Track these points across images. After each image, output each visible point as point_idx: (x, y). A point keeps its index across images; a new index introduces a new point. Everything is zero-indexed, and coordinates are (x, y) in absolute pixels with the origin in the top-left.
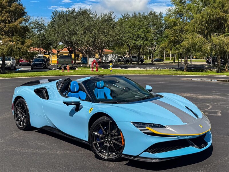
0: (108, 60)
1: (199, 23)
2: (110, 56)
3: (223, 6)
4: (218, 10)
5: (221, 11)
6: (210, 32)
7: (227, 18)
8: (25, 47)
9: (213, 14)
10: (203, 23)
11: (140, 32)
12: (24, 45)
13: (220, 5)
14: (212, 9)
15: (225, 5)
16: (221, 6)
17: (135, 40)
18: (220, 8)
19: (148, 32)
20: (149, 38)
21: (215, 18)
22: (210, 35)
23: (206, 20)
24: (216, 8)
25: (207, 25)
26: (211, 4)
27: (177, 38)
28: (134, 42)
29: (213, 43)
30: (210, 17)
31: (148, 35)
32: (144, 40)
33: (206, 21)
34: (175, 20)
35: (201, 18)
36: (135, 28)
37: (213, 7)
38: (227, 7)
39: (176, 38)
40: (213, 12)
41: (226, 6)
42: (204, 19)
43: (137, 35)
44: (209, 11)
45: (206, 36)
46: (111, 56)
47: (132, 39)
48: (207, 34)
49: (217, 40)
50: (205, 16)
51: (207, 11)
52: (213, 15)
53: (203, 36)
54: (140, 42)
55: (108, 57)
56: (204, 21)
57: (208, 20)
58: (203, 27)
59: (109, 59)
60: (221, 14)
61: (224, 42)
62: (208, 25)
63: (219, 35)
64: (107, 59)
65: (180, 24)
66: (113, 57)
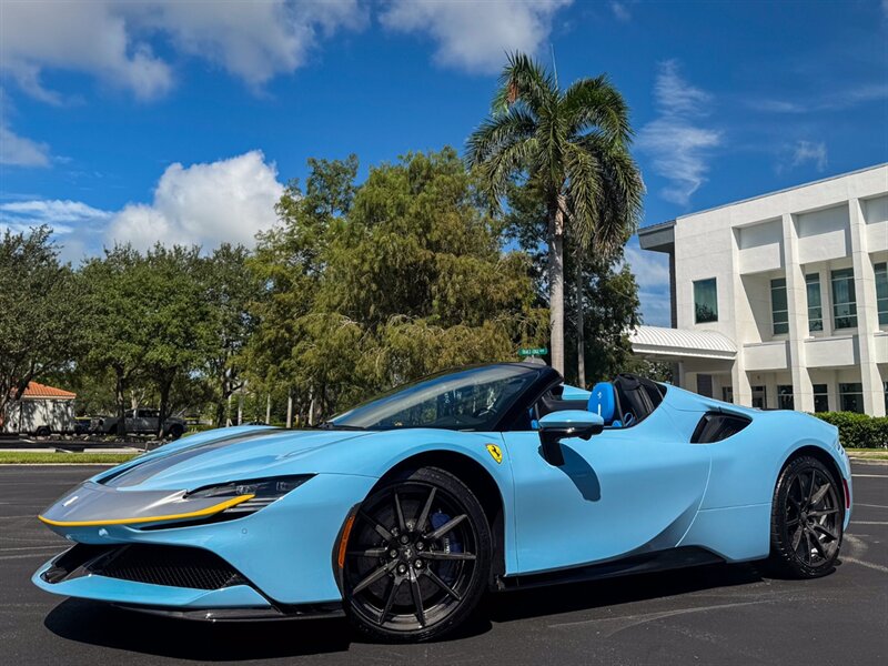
0: (30, 424)
1: (349, 278)
2: (41, 408)
10: (363, 279)
11: (163, 315)
14: (393, 234)
17: (140, 343)
19: (204, 316)
20: (202, 337)
22: (385, 322)
23: (372, 268)
25: (374, 286)
27: (287, 335)
28: (137, 349)
29: (392, 349)
31: (201, 329)
32: (176, 344)
33: (374, 273)
34: (284, 271)
36: (148, 301)
39: (283, 335)
42: (366, 266)
43: (153, 325)
45: (372, 324)
46: (46, 406)
47: (130, 338)
48: (377, 317)
50: (370, 256)
51: (377, 239)
52: (394, 255)
53: (362, 324)
54: (160, 353)
55: (34, 409)
56: (365, 273)
57: (380, 268)
58: (363, 294)
59: (38, 421)
62: (378, 288)
63: (412, 322)
64: (28, 418)
65: (301, 287)
66: (54, 411)
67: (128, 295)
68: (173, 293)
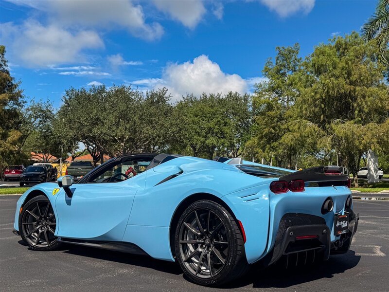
1: (309, 103)
3: (349, 74)
4: (341, 80)
5: (346, 83)
6: (330, 118)
7: (357, 93)
8: (8, 144)
9: (333, 87)
10: (317, 102)
11: (211, 124)
12: (5, 140)
13: (344, 73)
14: (332, 78)
15: (353, 73)
16: (346, 73)
17: (203, 137)
18: (345, 78)
19: (226, 124)
20: (227, 134)
21: (337, 94)
22: (329, 123)
23: (322, 97)
24: (337, 78)
25: (323, 106)
26: (329, 71)
27: (274, 131)
28: (202, 139)
29: (334, 136)
30: (328, 92)
31: (226, 129)
32: (218, 136)
33: (322, 99)
34: (270, 101)
35: (313, 94)
37: (333, 75)
38: (356, 76)
39: (272, 130)
40: (333, 83)
41: (355, 74)
42: (318, 96)
43: (208, 128)
44: (326, 82)
47: (199, 135)
48: (324, 121)
49: (342, 131)
50: (320, 91)
51: (323, 82)
52: (333, 89)
53: (317, 125)
54: (211, 140)
56: (318, 99)
57: (326, 96)
58: (317, 109)
60: (347, 87)
61: (353, 134)
62: (325, 107)
63: (344, 123)
67: (197, 116)
68: (215, 114)
